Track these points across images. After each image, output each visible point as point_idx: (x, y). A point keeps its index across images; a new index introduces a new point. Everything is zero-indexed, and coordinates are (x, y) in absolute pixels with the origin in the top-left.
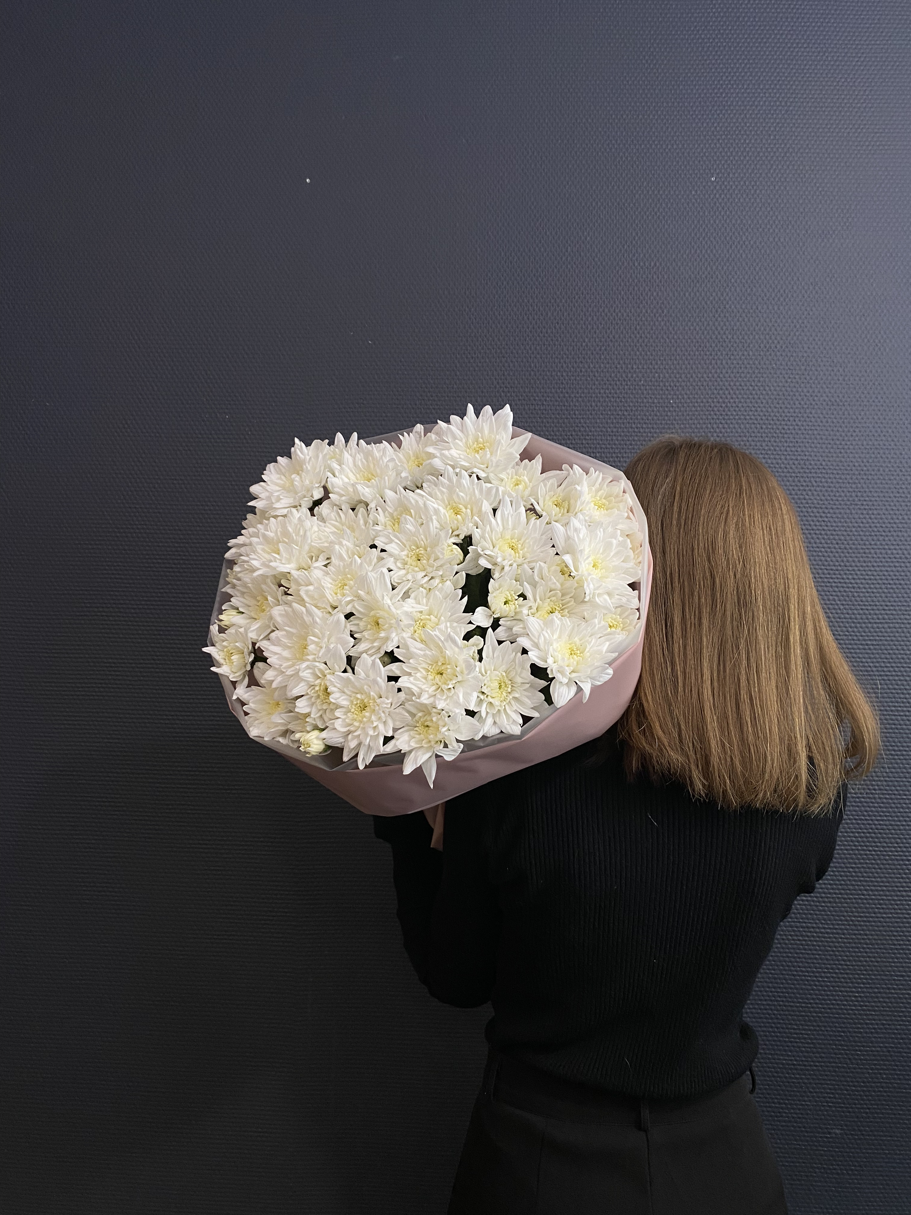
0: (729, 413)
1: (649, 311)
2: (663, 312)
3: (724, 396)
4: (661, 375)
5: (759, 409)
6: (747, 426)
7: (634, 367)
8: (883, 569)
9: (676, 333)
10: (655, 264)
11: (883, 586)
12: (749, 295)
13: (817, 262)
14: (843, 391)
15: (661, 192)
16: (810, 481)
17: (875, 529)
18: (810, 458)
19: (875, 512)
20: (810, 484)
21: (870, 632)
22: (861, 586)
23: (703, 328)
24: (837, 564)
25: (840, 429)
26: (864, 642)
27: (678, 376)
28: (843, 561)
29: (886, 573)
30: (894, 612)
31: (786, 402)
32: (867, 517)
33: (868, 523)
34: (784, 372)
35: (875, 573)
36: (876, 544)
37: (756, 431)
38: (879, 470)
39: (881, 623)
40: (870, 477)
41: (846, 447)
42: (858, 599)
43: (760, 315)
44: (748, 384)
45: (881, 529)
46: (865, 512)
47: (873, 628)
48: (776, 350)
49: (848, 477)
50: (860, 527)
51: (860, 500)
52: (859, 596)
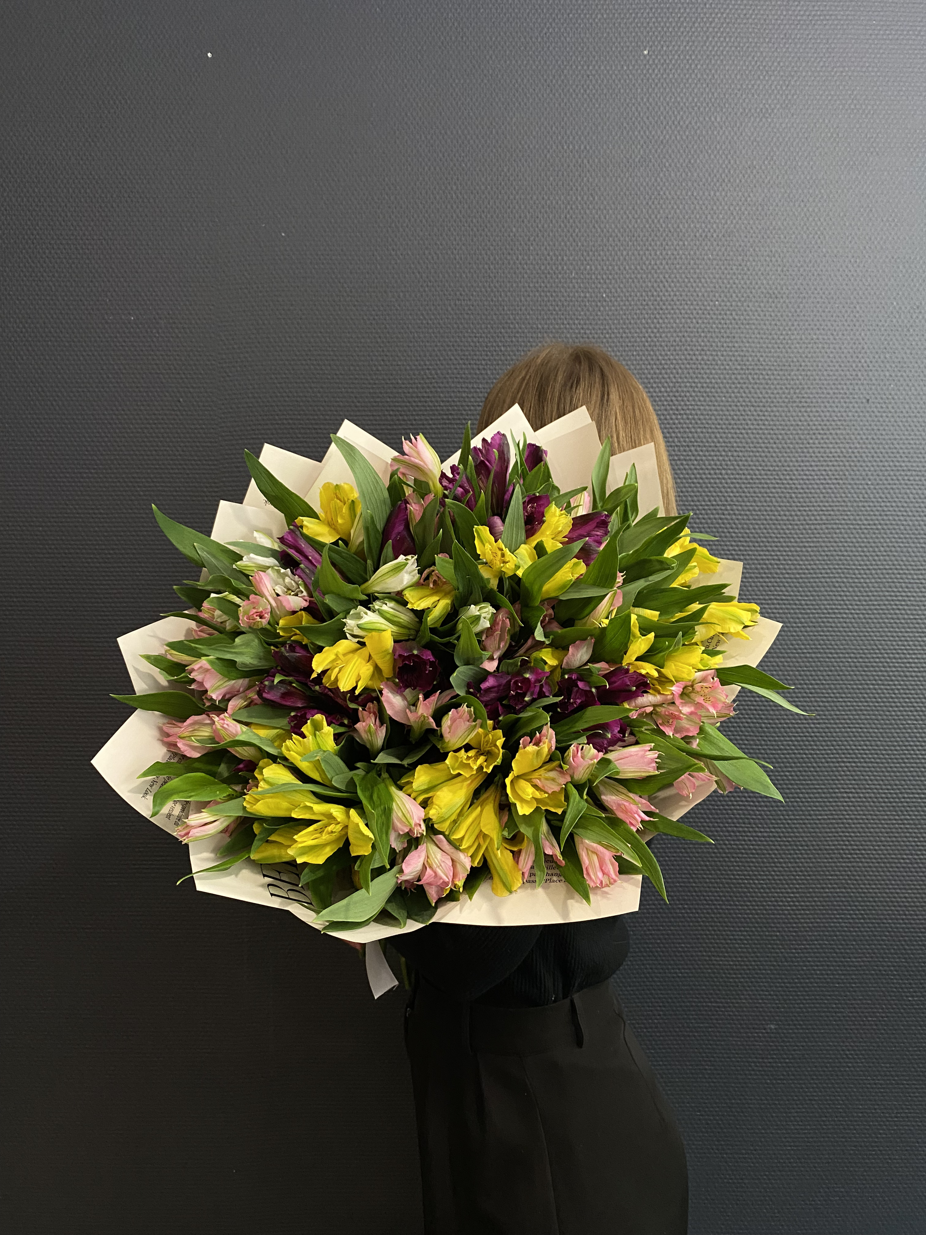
0: (664, 307)
1: (579, 198)
2: (594, 199)
3: (658, 289)
4: (593, 268)
5: (695, 303)
6: (683, 321)
7: (565, 258)
8: (821, 468)
9: (608, 222)
10: (585, 148)
11: (821, 486)
12: (684, 179)
13: (755, 144)
14: (782, 283)
15: (591, 68)
16: (748, 379)
17: (814, 428)
18: (747, 354)
19: (814, 410)
20: (747, 381)
21: (808, 533)
22: (799, 486)
23: (636, 216)
24: (774, 464)
25: (778, 323)
26: (801, 544)
27: (610, 268)
28: (780, 461)
29: (824, 473)
30: (832, 513)
31: (722, 295)
32: (805, 414)
33: (806, 421)
34: (720, 263)
35: (813, 473)
36: (814, 443)
37: (691, 326)
38: (817, 366)
39: (819, 524)
40: (809, 373)
41: (784, 342)
42: (796, 500)
43: (695, 202)
44: (683, 276)
45: (819, 427)
46: (803, 410)
47: (810, 529)
48: (712, 239)
49: (786, 373)
50: (798, 425)
51: (798, 397)
52: (797, 497)
